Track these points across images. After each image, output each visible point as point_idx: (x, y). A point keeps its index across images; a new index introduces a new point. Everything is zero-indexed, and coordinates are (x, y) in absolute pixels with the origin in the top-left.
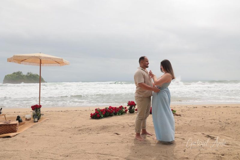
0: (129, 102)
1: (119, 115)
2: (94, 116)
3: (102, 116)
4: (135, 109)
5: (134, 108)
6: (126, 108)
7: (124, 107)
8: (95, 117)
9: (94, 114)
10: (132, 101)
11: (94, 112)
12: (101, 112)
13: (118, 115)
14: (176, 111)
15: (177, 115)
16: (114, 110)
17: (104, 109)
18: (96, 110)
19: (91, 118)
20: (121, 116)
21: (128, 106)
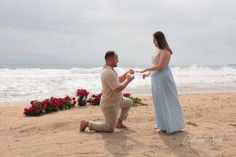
0: (79, 90)
1: (66, 109)
2: (30, 112)
3: (44, 111)
4: (87, 100)
5: (85, 99)
6: (74, 99)
7: (72, 98)
8: (32, 114)
9: (30, 109)
10: (82, 90)
11: (29, 106)
12: (42, 105)
13: (64, 109)
14: (141, 100)
15: (143, 105)
16: (59, 101)
17: (44, 101)
18: (32, 103)
19: (24, 115)
20: (69, 110)
21: (77, 96)
